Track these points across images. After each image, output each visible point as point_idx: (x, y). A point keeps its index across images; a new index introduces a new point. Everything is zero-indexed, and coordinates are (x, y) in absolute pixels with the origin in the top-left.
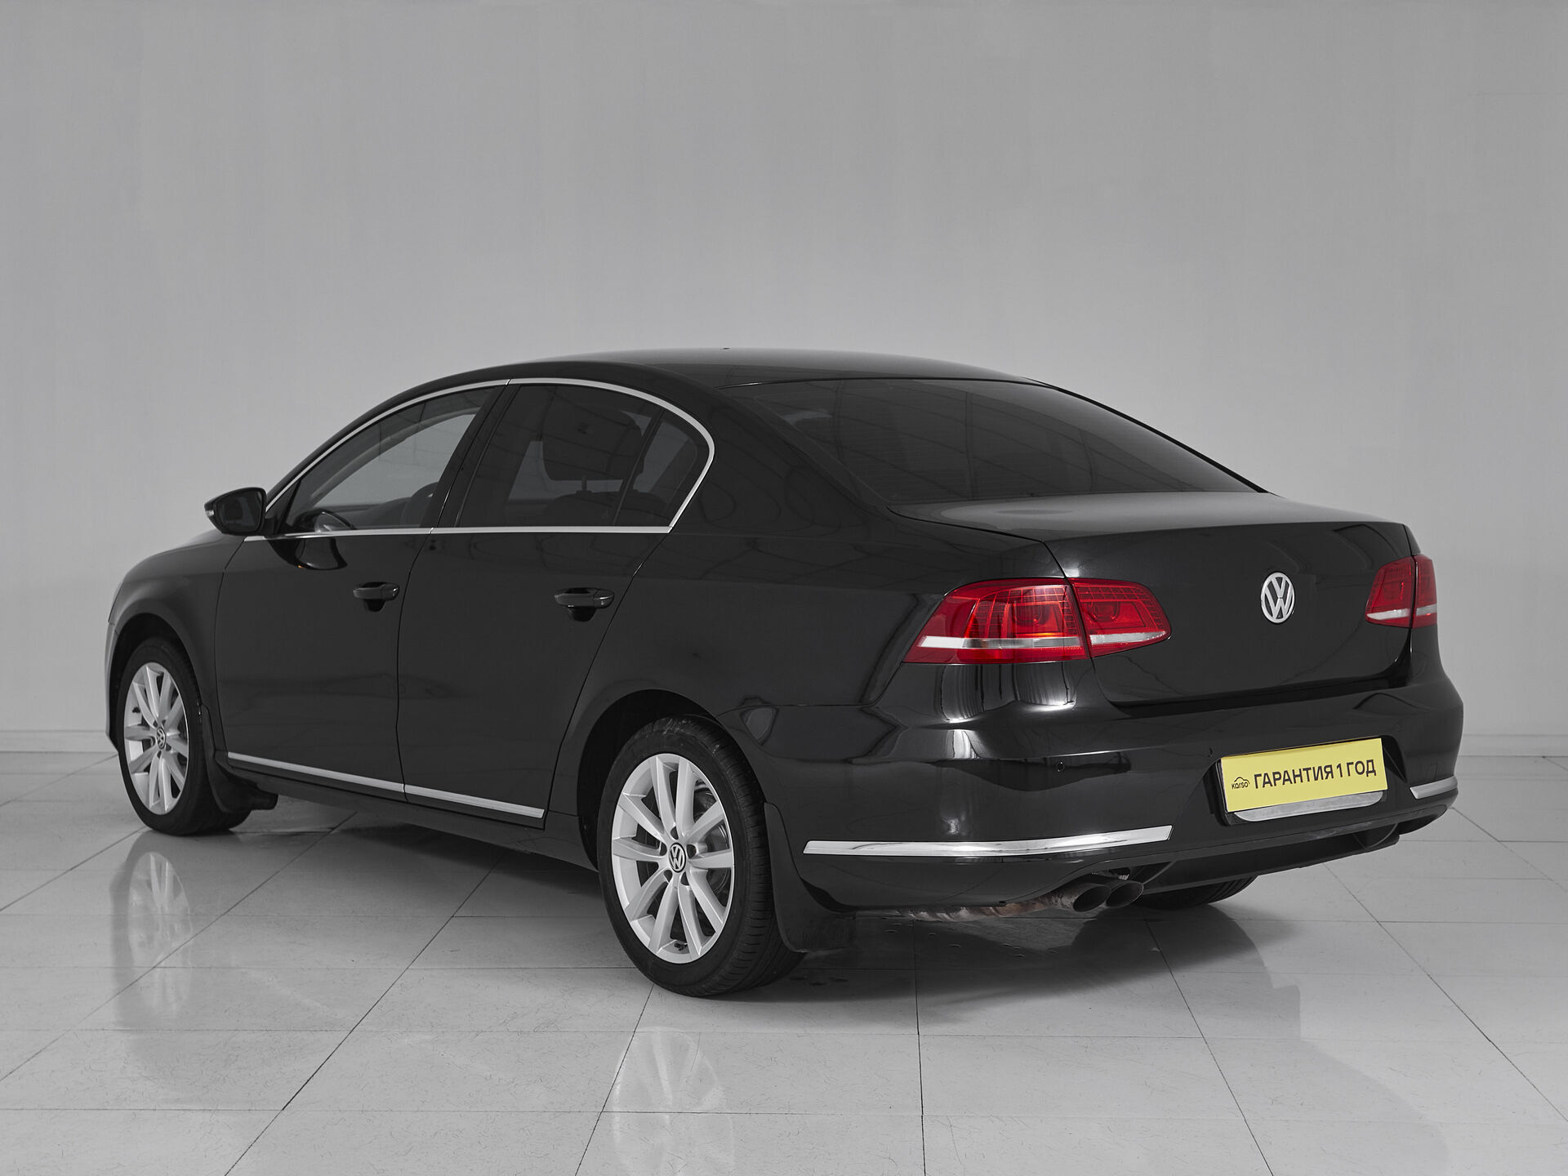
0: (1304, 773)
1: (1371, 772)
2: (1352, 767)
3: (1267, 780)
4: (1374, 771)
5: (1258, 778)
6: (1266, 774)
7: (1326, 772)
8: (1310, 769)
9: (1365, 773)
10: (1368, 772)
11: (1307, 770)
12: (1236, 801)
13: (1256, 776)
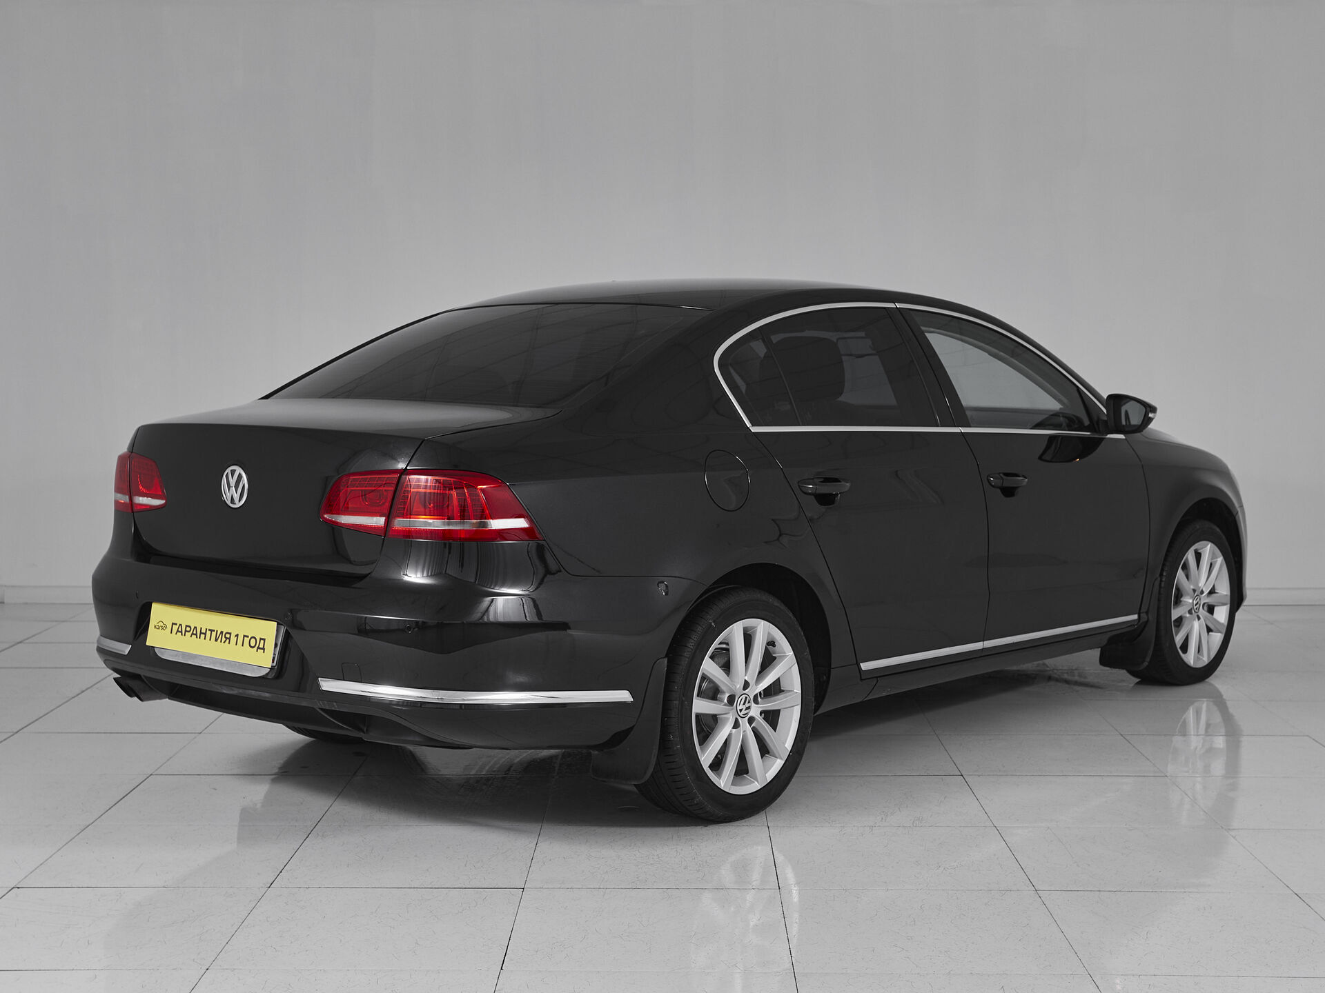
0: (209, 633)
1: (261, 649)
2: (247, 640)
3: (180, 630)
4: (263, 649)
5: (174, 626)
6: (180, 625)
7: (225, 637)
8: (214, 631)
9: (256, 648)
10: (258, 648)
11: (212, 631)
12: (155, 638)
13: (173, 624)
